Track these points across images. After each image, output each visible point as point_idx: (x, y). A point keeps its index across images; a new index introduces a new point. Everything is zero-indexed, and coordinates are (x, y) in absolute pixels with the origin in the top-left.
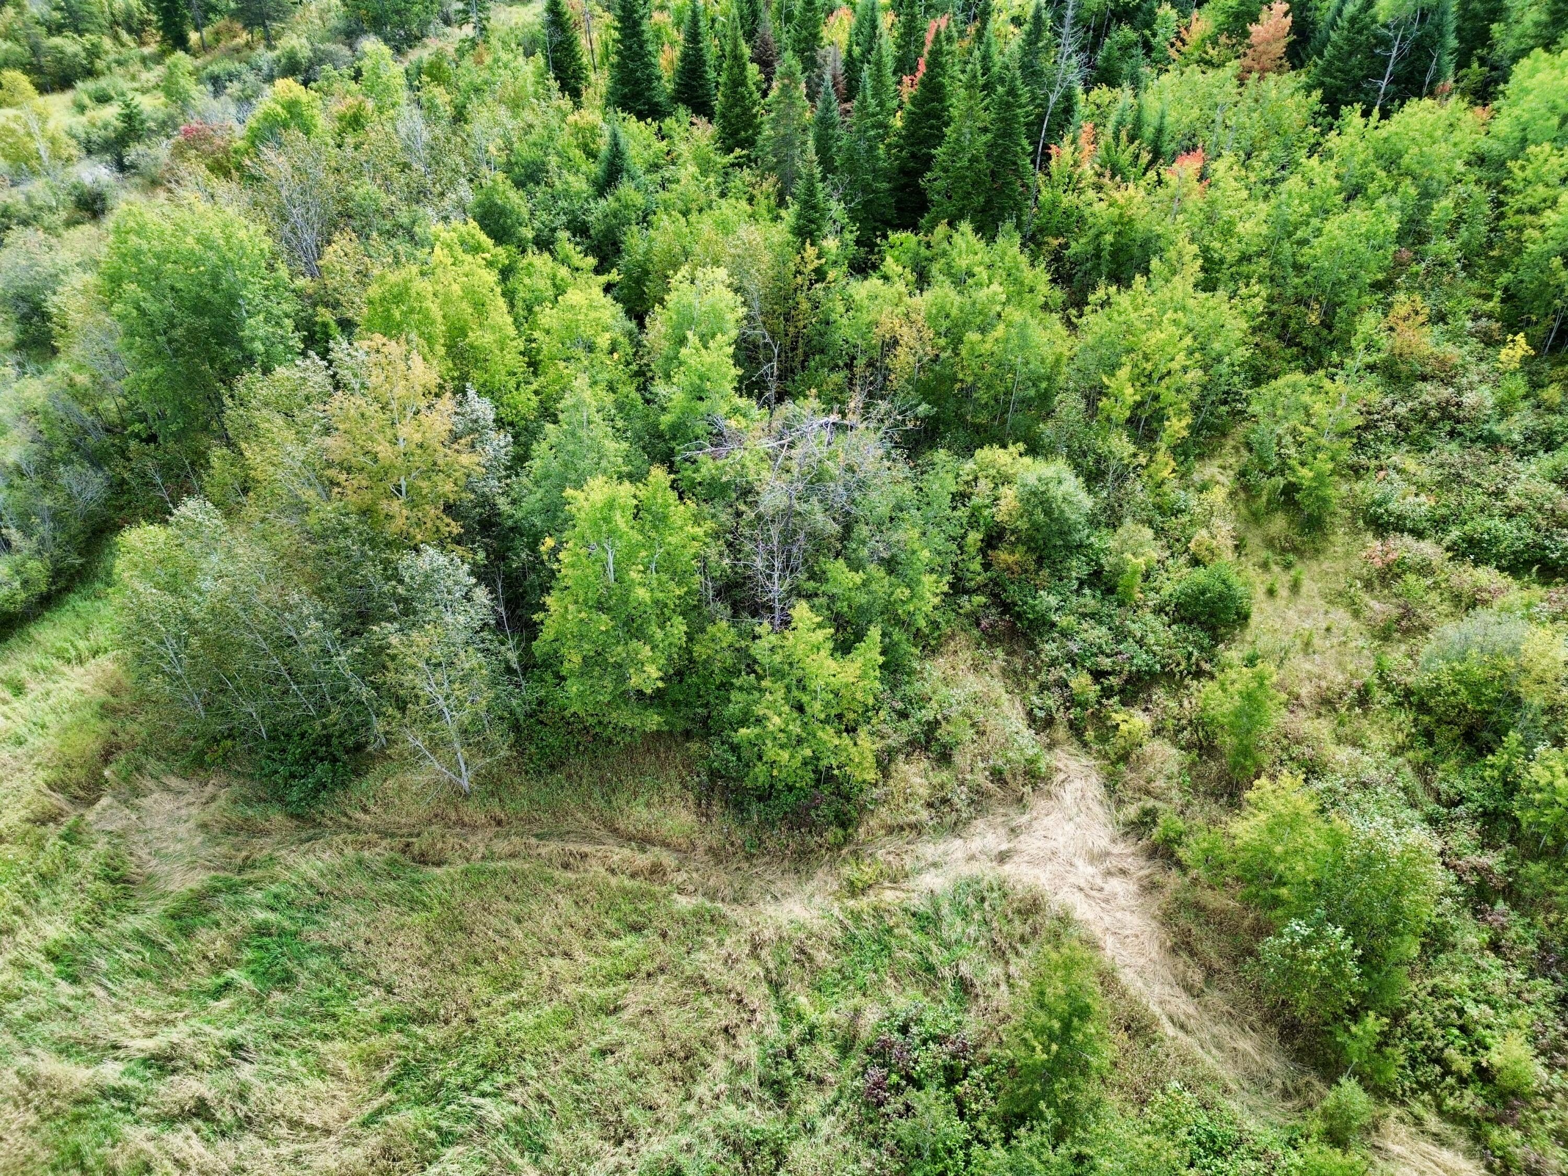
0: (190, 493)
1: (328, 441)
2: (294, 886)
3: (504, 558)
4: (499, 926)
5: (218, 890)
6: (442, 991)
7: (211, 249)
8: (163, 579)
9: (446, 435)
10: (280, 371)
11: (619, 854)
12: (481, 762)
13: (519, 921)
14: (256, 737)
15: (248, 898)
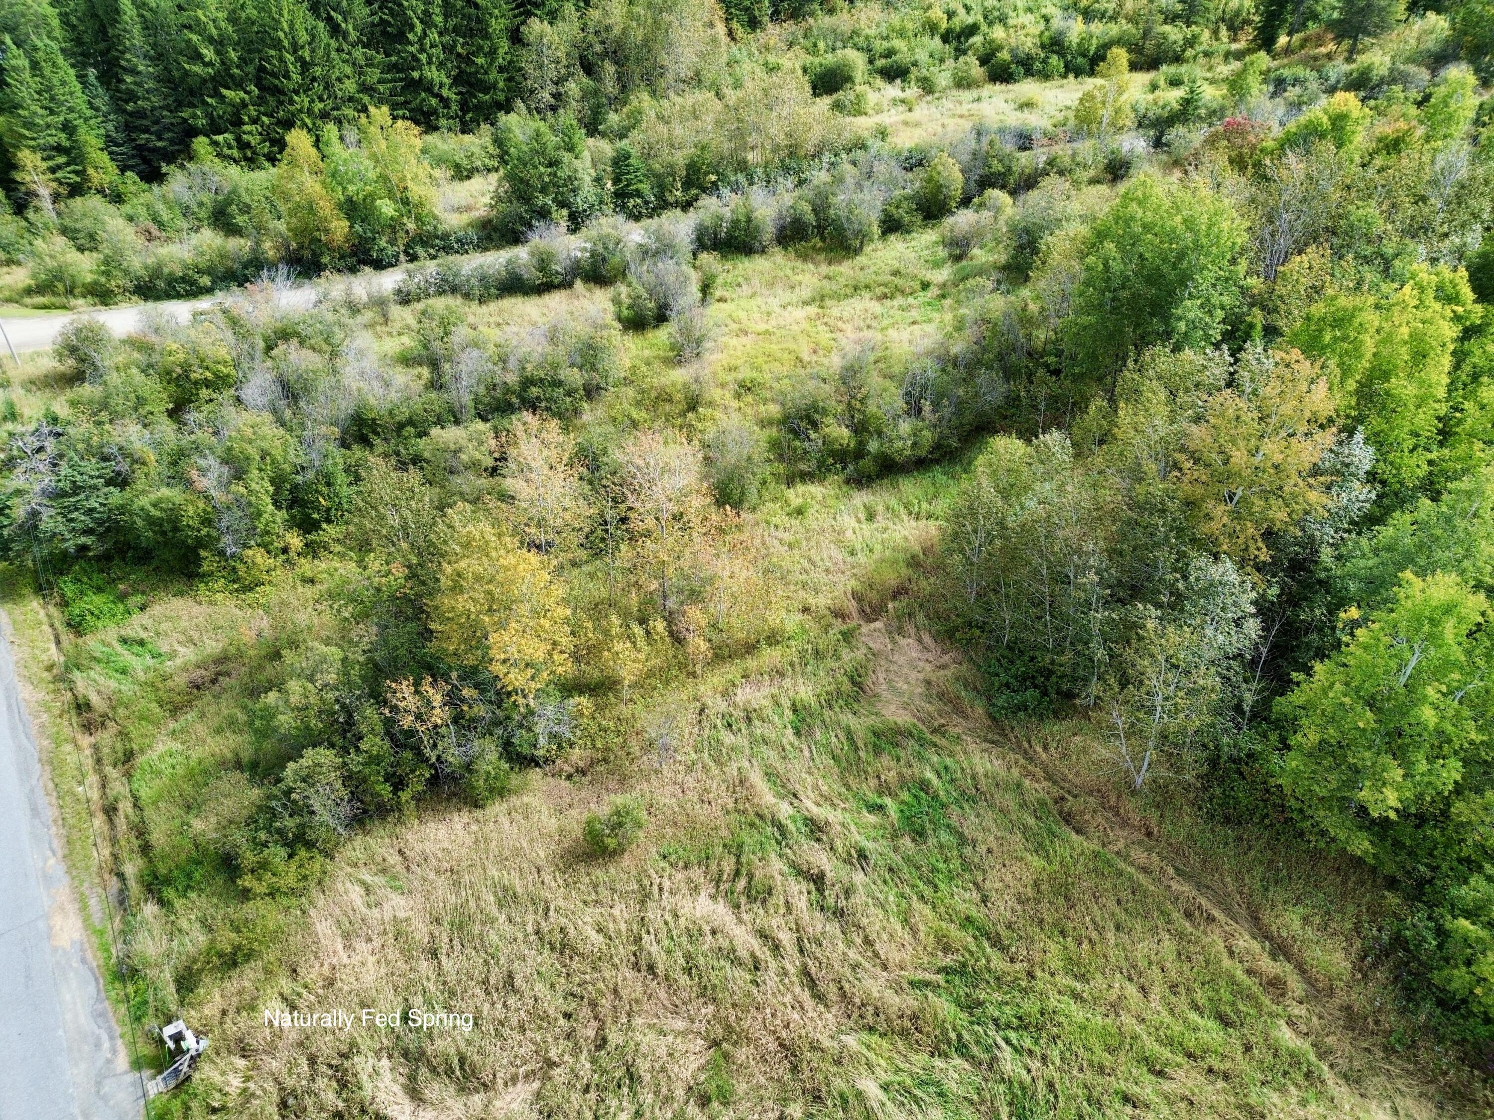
0: (1059, 427)
1: (1194, 429)
2: (963, 769)
3: (1296, 605)
4: (1098, 919)
5: (911, 735)
6: (1022, 933)
7: (1191, 230)
8: (1003, 484)
9: (1308, 466)
10: (1188, 354)
11: (1245, 942)
12: (1164, 772)
13: (1118, 928)
14: (998, 640)
15: (927, 755)
